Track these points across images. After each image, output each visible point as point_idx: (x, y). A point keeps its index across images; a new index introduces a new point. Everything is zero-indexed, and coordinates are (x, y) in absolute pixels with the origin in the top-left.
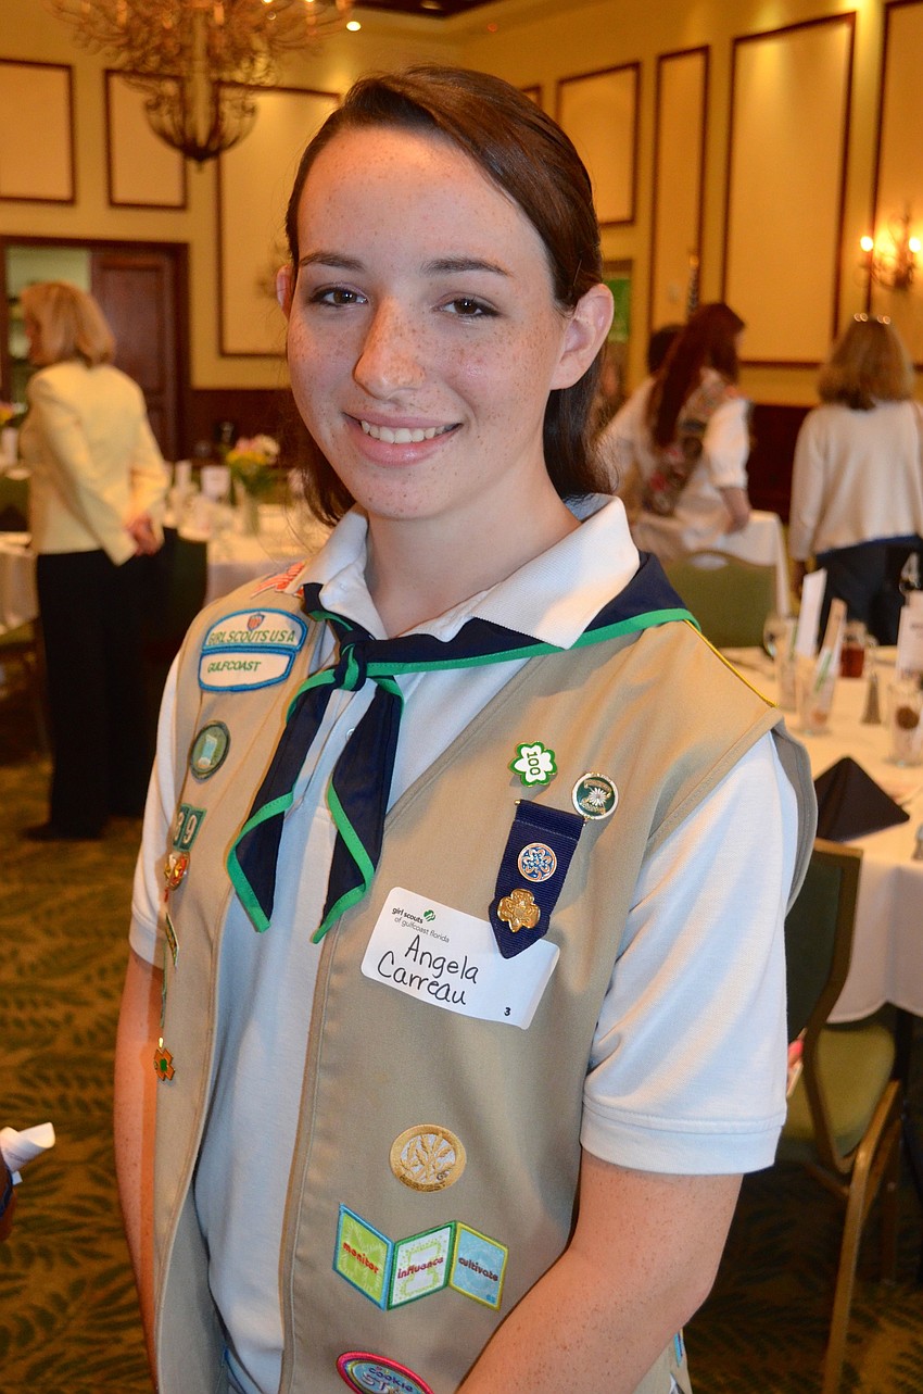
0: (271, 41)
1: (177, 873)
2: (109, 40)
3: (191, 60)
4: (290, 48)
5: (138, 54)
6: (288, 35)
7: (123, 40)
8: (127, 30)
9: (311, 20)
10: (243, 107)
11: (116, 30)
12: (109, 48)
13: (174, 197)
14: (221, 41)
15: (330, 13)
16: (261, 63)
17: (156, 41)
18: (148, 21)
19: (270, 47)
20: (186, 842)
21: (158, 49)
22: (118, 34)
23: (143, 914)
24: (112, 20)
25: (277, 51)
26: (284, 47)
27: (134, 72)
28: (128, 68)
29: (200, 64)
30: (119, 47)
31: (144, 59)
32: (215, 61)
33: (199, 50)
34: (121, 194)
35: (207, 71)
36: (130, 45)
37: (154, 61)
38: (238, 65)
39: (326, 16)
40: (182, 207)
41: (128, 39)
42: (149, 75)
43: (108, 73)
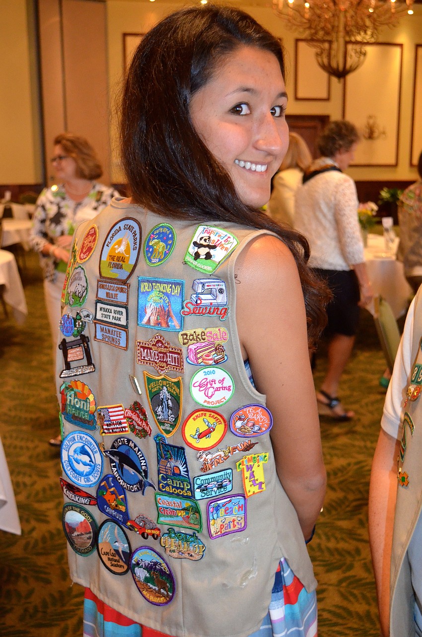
0: (374, 22)
1: (415, 394)
2: (301, 26)
3: (337, 32)
4: (383, 24)
5: (313, 31)
6: (382, 19)
7: (307, 25)
8: (309, 21)
9: (393, 11)
10: (361, 52)
11: (305, 21)
12: (301, 30)
13: (324, 95)
14: (351, 22)
15: (403, 6)
16: (369, 32)
17: (322, 25)
18: (319, 17)
19: (374, 24)
20: (419, 380)
21: (323, 29)
22: (305, 23)
23: (389, 414)
24: (303, 16)
25: (377, 26)
26: (381, 24)
27: (311, 40)
28: (309, 38)
29: (341, 34)
30: (305, 29)
31: (316, 33)
32: (348, 33)
33: (341, 28)
34: (301, 95)
35: (344, 37)
36: (310, 28)
37: (321, 33)
38: (359, 33)
39: (400, 9)
40: (328, 99)
41: (310, 24)
42: (318, 41)
43: (297, 40)
